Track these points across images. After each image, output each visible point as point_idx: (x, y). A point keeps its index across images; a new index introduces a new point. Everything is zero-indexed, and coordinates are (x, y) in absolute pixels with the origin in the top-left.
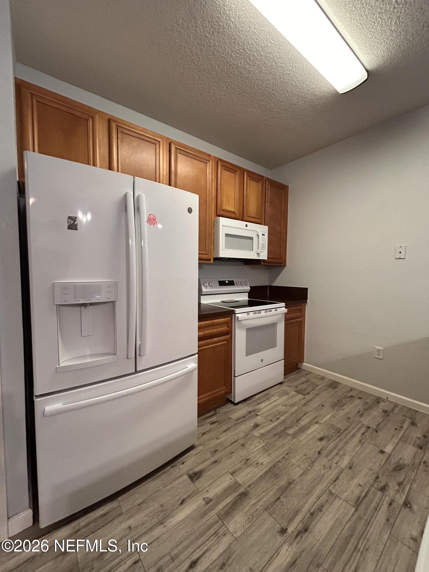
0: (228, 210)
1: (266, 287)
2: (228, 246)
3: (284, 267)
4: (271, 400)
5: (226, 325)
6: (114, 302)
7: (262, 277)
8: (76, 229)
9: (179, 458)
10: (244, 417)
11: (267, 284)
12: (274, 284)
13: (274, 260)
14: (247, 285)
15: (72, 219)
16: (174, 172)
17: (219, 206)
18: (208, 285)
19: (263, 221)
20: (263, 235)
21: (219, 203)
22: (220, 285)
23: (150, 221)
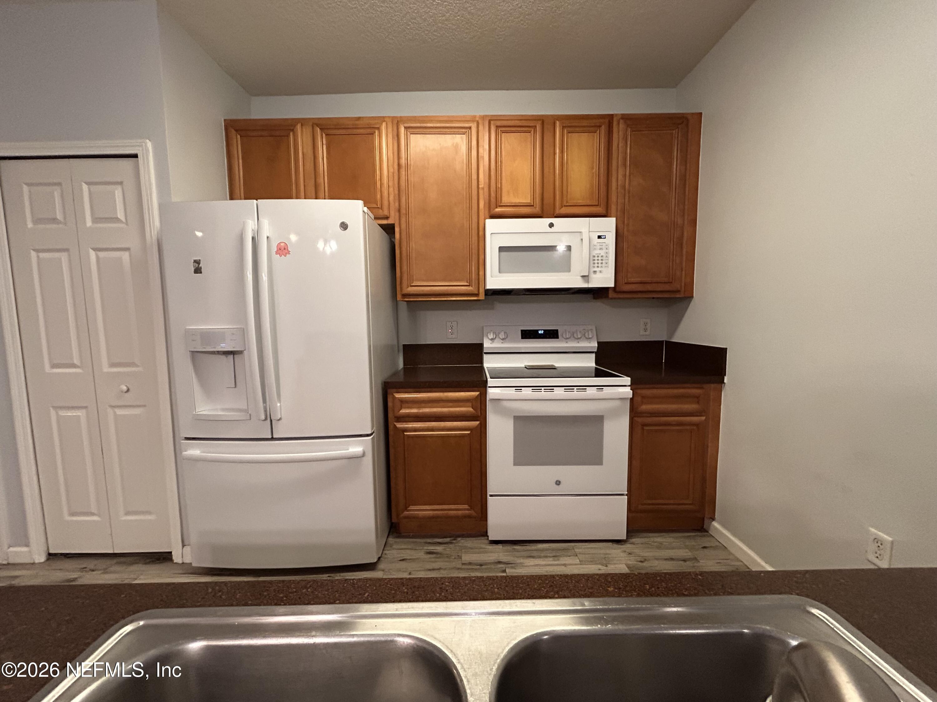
0: (515, 203)
1: (659, 343)
2: (504, 269)
4: (558, 560)
5: (470, 404)
7: (646, 324)
8: (201, 273)
9: (343, 572)
10: (481, 565)
11: (662, 337)
12: (675, 339)
13: (649, 287)
14: (589, 339)
15: (197, 262)
16: (404, 165)
17: (493, 200)
18: (496, 337)
19: (613, 208)
20: (599, 237)
21: (493, 195)
22: (522, 338)
23: (279, 251)
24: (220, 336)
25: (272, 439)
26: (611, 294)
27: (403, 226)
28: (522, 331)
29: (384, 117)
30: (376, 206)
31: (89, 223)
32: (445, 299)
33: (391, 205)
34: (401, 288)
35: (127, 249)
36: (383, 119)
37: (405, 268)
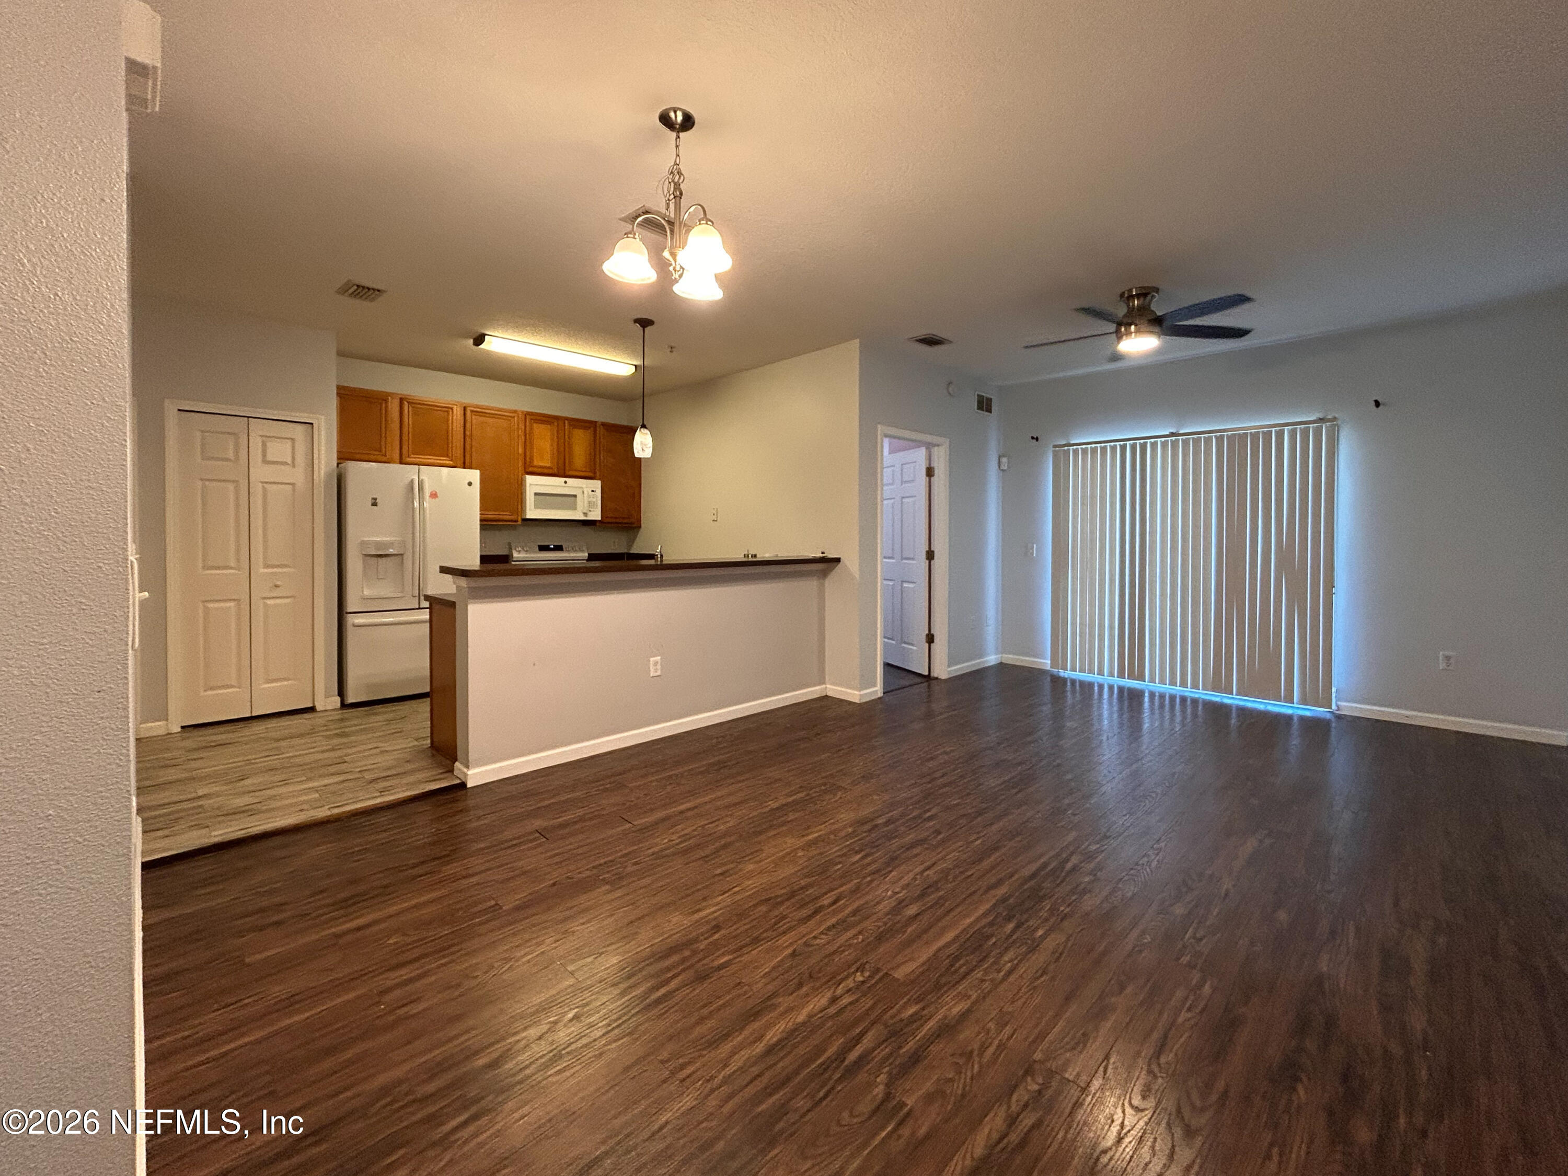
0: (541, 467)
2: (537, 506)
3: (638, 532)
6: (402, 555)
7: (614, 542)
8: (377, 506)
11: (625, 551)
12: (632, 552)
13: (618, 521)
14: (582, 551)
15: (375, 499)
16: (469, 435)
17: (528, 463)
18: (521, 550)
19: (598, 474)
20: (593, 491)
21: (527, 460)
23: (432, 496)
24: (391, 545)
25: (419, 608)
26: (598, 524)
28: (540, 546)
32: (495, 523)
35: (293, 484)
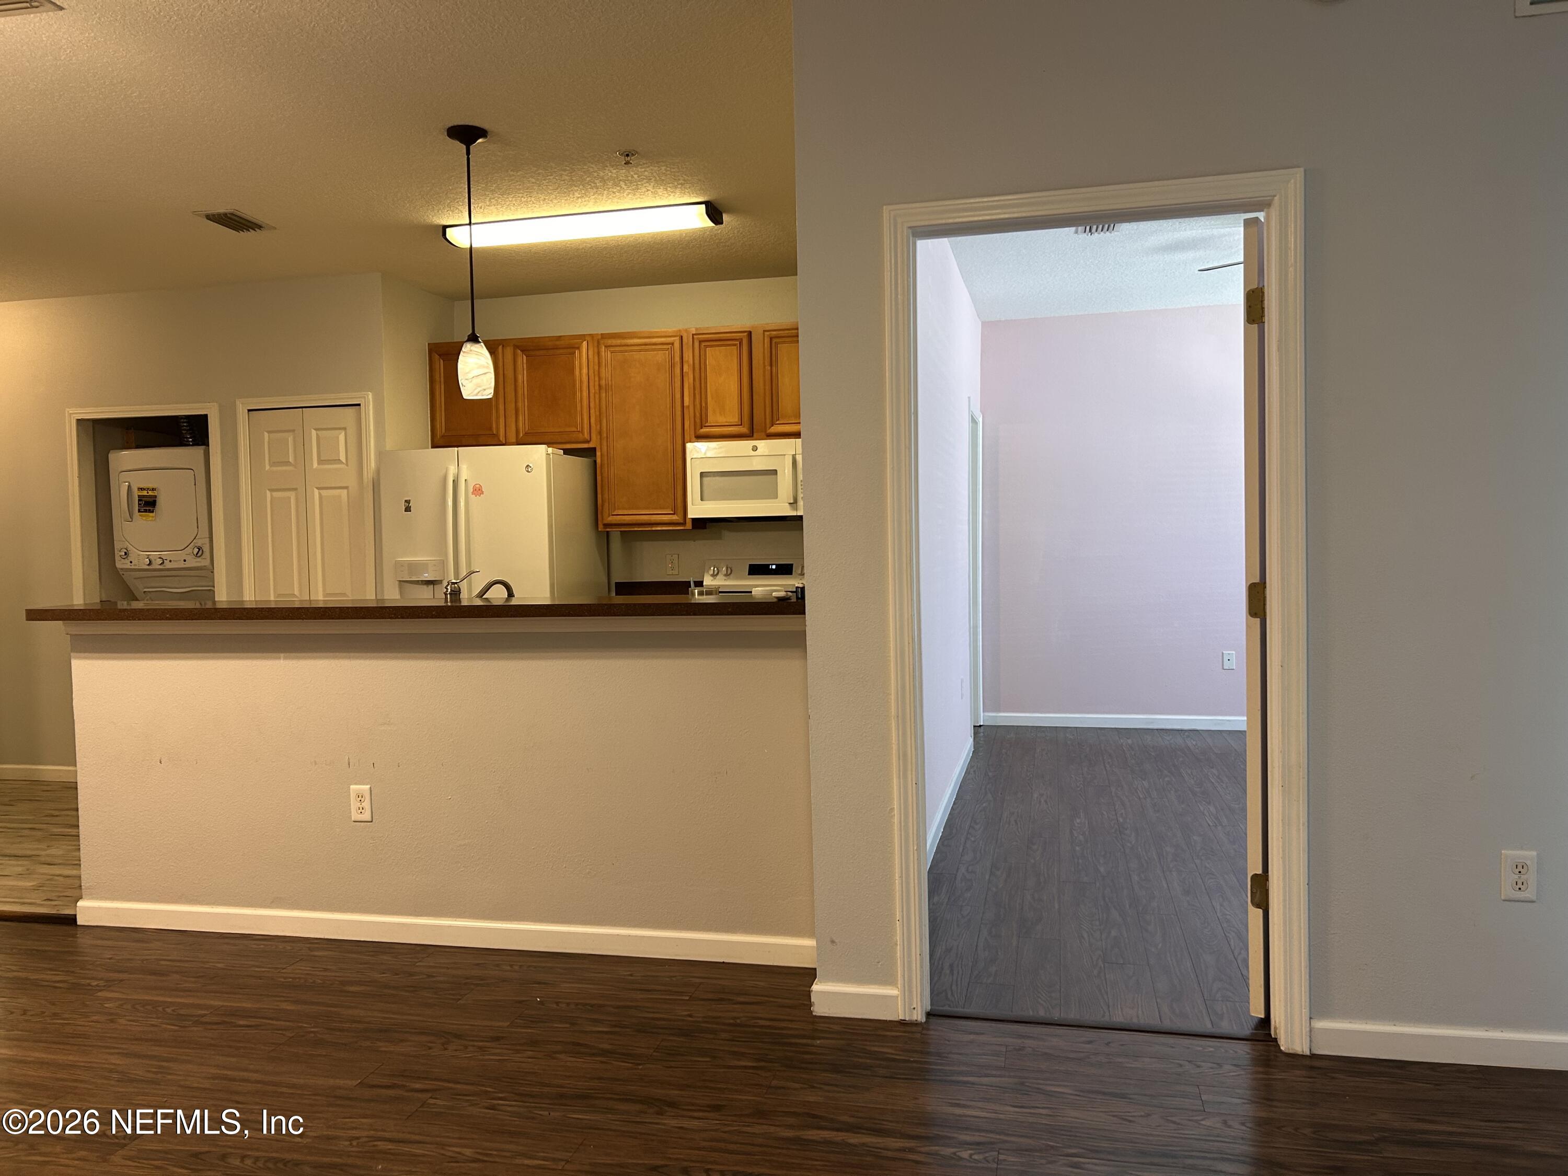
0: (722, 423)
8: (411, 511)
16: (604, 386)
17: (698, 420)
18: (718, 573)
21: (698, 415)
22: (749, 574)
23: (475, 492)
24: (423, 566)
27: (605, 448)
28: (750, 565)
29: (584, 335)
30: (576, 430)
31: (315, 465)
32: (649, 529)
33: (592, 427)
34: (603, 519)
35: (346, 488)
36: (582, 337)
37: (606, 496)
